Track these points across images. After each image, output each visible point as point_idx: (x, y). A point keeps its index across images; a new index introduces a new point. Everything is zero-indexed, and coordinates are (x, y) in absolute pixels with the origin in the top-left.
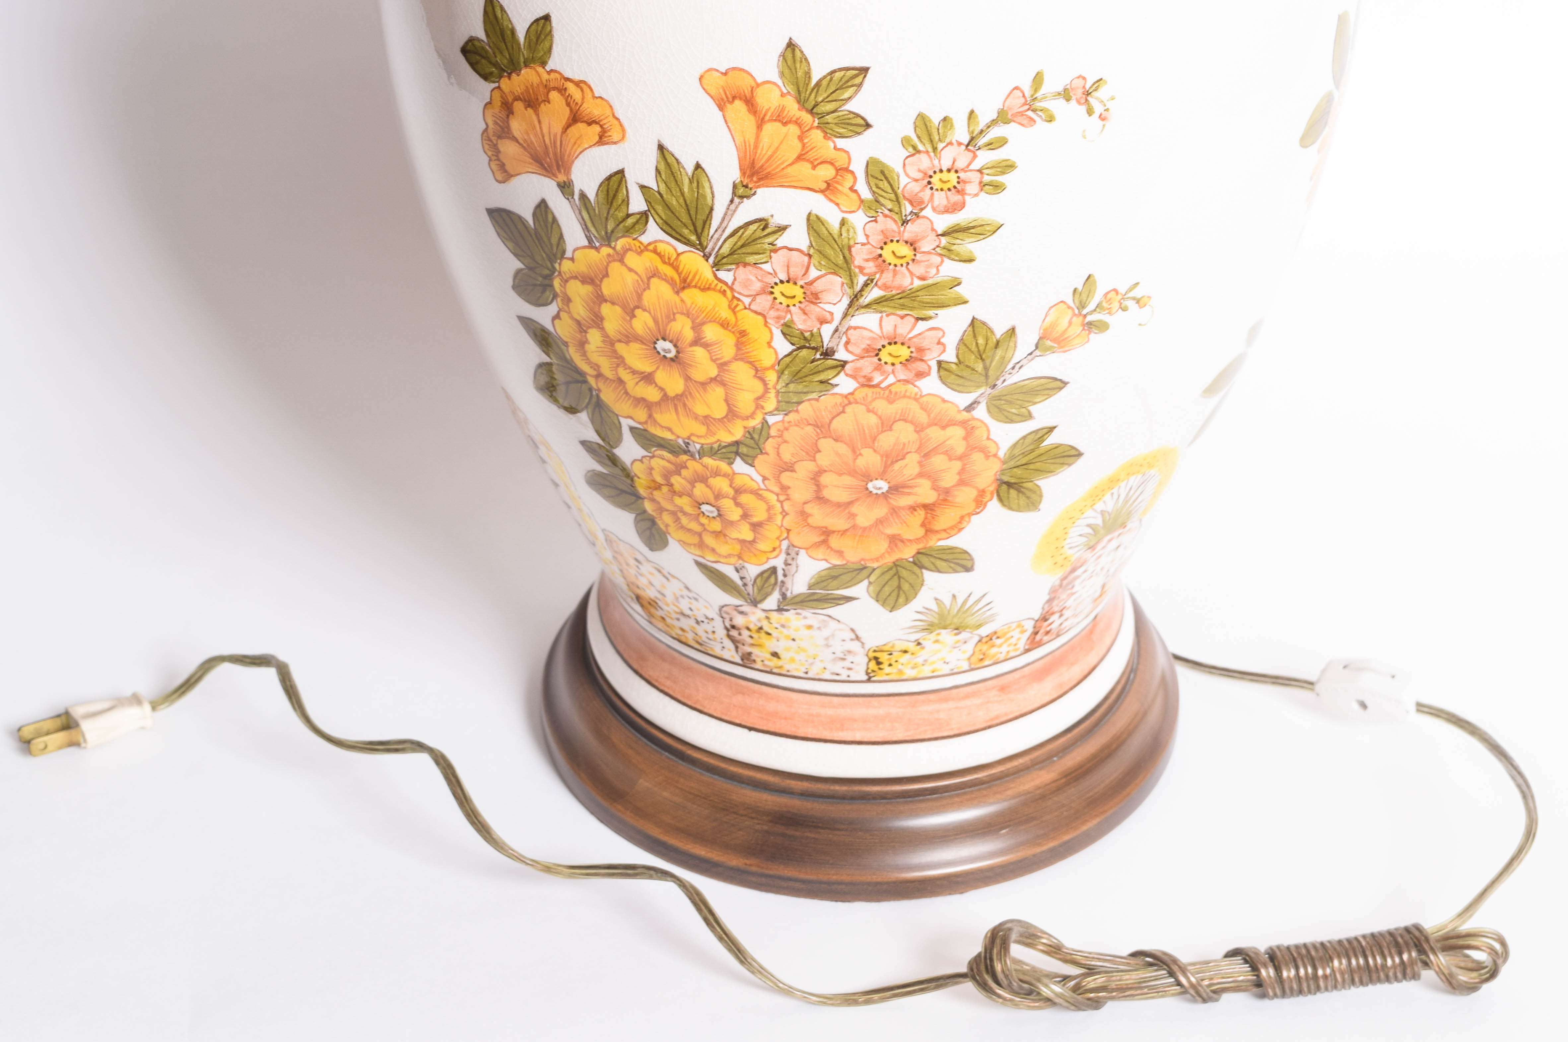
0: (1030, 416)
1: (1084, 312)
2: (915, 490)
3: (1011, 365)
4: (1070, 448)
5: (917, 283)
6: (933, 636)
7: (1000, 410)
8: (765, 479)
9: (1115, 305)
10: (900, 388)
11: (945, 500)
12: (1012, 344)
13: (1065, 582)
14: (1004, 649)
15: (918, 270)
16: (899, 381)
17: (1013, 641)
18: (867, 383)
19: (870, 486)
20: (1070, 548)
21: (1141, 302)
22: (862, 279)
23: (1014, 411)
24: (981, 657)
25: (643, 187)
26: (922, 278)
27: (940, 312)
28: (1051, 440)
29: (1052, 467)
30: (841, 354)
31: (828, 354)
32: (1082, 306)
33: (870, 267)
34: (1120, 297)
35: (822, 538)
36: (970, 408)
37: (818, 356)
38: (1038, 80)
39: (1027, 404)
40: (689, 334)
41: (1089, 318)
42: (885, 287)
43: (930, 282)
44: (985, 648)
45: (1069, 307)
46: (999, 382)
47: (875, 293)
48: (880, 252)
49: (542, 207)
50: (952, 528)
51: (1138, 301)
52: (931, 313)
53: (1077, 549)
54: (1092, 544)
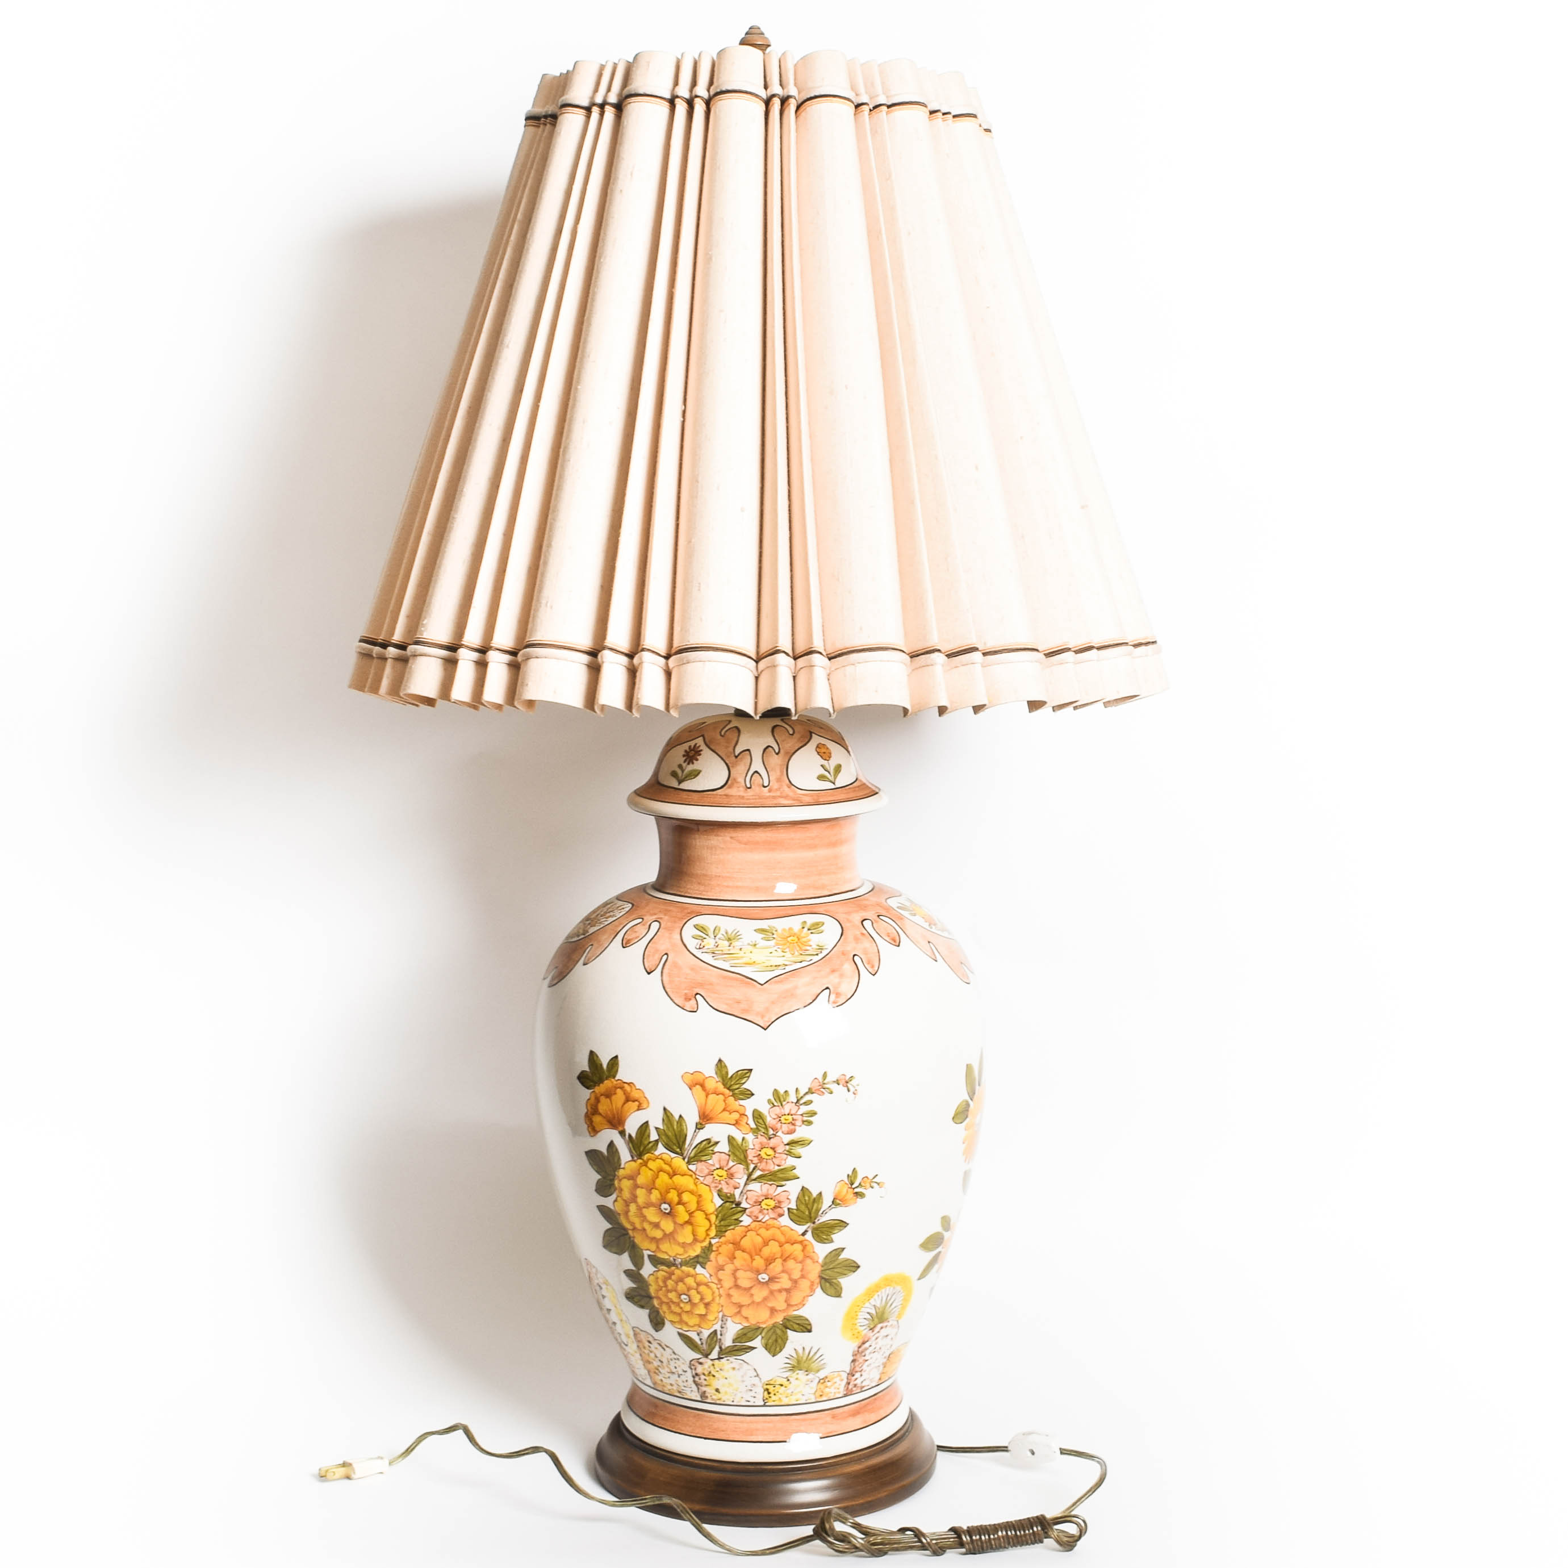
0: (832, 1241)
1: (853, 1186)
2: (781, 1280)
3: (821, 1212)
4: (852, 1262)
5: (777, 1168)
6: (794, 1375)
7: (818, 1236)
8: (711, 1276)
9: (868, 1185)
10: (771, 1222)
11: (795, 1287)
12: (821, 1201)
13: (860, 1350)
14: (832, 1390)
15: (777, 1161)
16: (771, 1218)
17: (836, 1385)
18: (756, 1220)
19: (760, 1277)
20: (861, 1326)
21: (880, 1185)
22: (752, 1166)
23: (824, 1237)
24: (821, 1394)
25: (656, 1128)
26: (779, 1166)
27: (787, 1183)
28: (843, 1256)
29: (846, 1272)
30: (744, 1205)
31: (738, 1204)
32: (852, 1184)
33: (756, 1160)
34: (869, 1181)
35: (738, 1310)
36: (804, 1234)
37: (734, 1206)
38: (825, 1075)
39: (830, 1234)
40: (676, 1199)
41: (856, 1190)
42: (762, 1170)
43: (782, 1167)
44: (822, 1386)
45: (846, 1184)
46: (816, 1221)
47: (758, 1173)
48: (759, 1153)
49: (611, 1145)
50: (800, 1303)
51: (878, 1184)
52: (783, 1183)
53: (865, 1327)
54: (872, 1326)
